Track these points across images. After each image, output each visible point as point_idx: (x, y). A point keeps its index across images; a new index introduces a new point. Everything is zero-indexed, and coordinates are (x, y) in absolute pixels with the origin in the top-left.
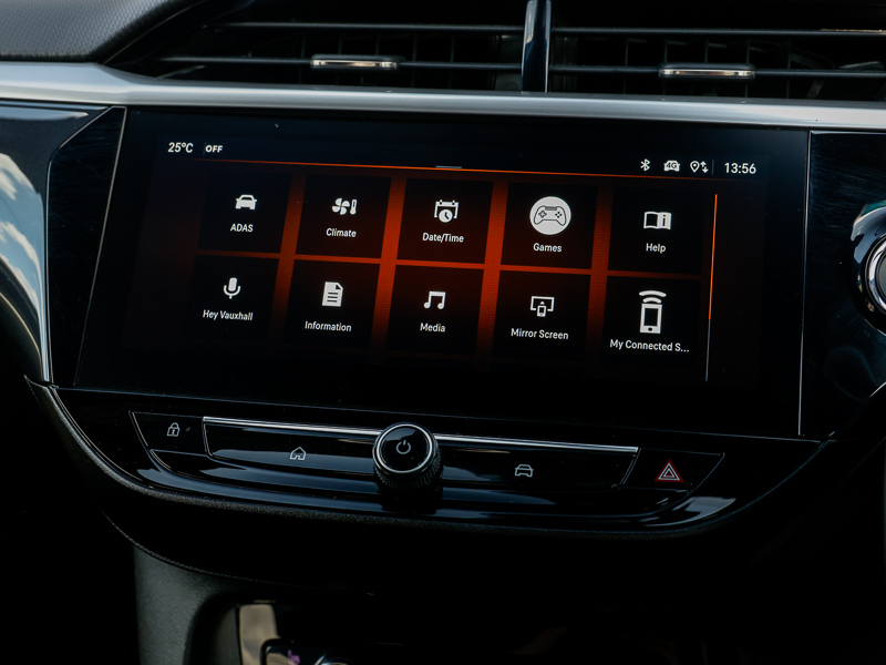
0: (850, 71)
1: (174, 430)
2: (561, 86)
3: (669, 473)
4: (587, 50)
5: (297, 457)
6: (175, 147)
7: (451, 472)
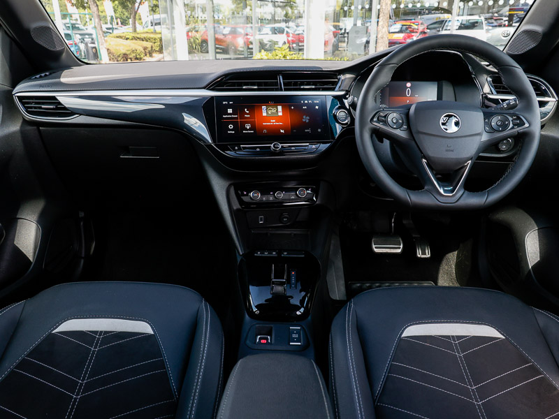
0: (330, 86)
1: (236, 148)
2: (286, 90)
4: (289, 84)
5: (258, 149)
6: (224, 103)
7: (284, 150)
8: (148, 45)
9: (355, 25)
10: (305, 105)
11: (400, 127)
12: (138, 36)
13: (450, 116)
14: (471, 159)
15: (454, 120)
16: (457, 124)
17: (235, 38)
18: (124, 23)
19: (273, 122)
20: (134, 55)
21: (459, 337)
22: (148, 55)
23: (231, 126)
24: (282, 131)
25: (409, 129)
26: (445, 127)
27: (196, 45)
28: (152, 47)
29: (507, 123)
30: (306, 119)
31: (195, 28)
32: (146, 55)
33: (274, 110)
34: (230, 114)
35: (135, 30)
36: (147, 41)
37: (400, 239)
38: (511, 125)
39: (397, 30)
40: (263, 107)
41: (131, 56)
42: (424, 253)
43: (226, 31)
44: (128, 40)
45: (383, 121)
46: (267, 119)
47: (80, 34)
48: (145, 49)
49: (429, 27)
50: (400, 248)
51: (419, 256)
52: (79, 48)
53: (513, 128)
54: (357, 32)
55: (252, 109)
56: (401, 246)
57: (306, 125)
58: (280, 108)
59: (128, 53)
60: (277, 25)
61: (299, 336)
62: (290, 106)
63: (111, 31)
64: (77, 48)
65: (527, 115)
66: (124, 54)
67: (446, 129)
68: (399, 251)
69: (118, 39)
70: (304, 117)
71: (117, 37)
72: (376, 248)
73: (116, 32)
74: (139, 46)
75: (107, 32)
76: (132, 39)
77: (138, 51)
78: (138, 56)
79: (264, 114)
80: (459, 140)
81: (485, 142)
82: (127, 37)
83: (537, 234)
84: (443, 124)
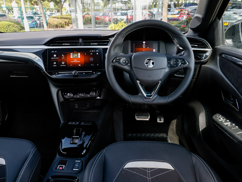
0: (105, 43)
1: (56, 73)
2: (83, 45)
3: (94, 73)
4: (85, 43)
5: (67, 74)
6: (52, 52)
7: (78, 74)
8: (67, 21)
9: (158, 11)
10: (91, 52)
11: (126, 64)
12: (63, 17)
13: (150, 60)
14: (161, 80)
15: (152, 61)
16: (153, 63)
17: (105, 17)
18: (58, 11)
19: (75, 61)
20: (61, 25)
21: (151, 169)
22: (67, 25)
23: (55, 63)
24: (79, 65)
25: (131, 66)
26: (147, 65)
27: (88, 21)
28: (69, 22)
29: (178, 63)
30: (92, 59)
31: (88, 13)
32: (66, 25)
33: (76, 55)
34: (55, 57)
35: (62, 15)
36: (67, 19)
37: (149, 114)
38: (180, 64)
39: (176, 13)
40: (71, 54)
41: (59, 26)
42: (160, 121)
43: (101, 14)
44: (59, 19)
45: (118, 62)
46: (73, 59)
47: (39, 17)
48: (66, 22)
49: (192, 11)
50: (148, 118)
51: (158, 122)
52: (37, 23)
53: (181, 65)
54: (159, 14)
55: (66, 55)
56: (149, 117)
57: (91, 62)
58: (79, 54)
59: (58, 24)
60: (123, 12)
61: (79, 166)
62: (84, 53)
63: (51, 15)
64: (36, 22)
65: (188, 59)
66: (56, 25)
67: (148, 66)
68: (148, 119)
69: (54, 18)
70: (91, 58)
71: (54, 17)
72: (137, 118)
73: (53, 15)
74: (63, 21)
75: (50, 15)
76: (60, 18)
77: (62, 24)
78: (62, 26)
79: (72, 57)
80: (154, 71)
81: (167, 72)
82: (58, 17)
83: (205, 114)
84: (146, 63)
